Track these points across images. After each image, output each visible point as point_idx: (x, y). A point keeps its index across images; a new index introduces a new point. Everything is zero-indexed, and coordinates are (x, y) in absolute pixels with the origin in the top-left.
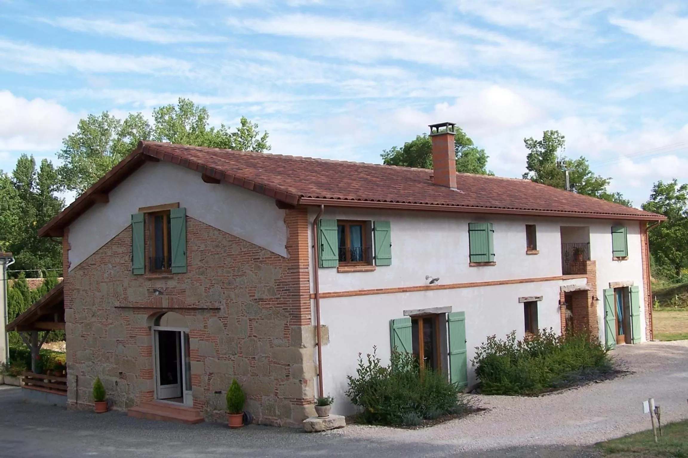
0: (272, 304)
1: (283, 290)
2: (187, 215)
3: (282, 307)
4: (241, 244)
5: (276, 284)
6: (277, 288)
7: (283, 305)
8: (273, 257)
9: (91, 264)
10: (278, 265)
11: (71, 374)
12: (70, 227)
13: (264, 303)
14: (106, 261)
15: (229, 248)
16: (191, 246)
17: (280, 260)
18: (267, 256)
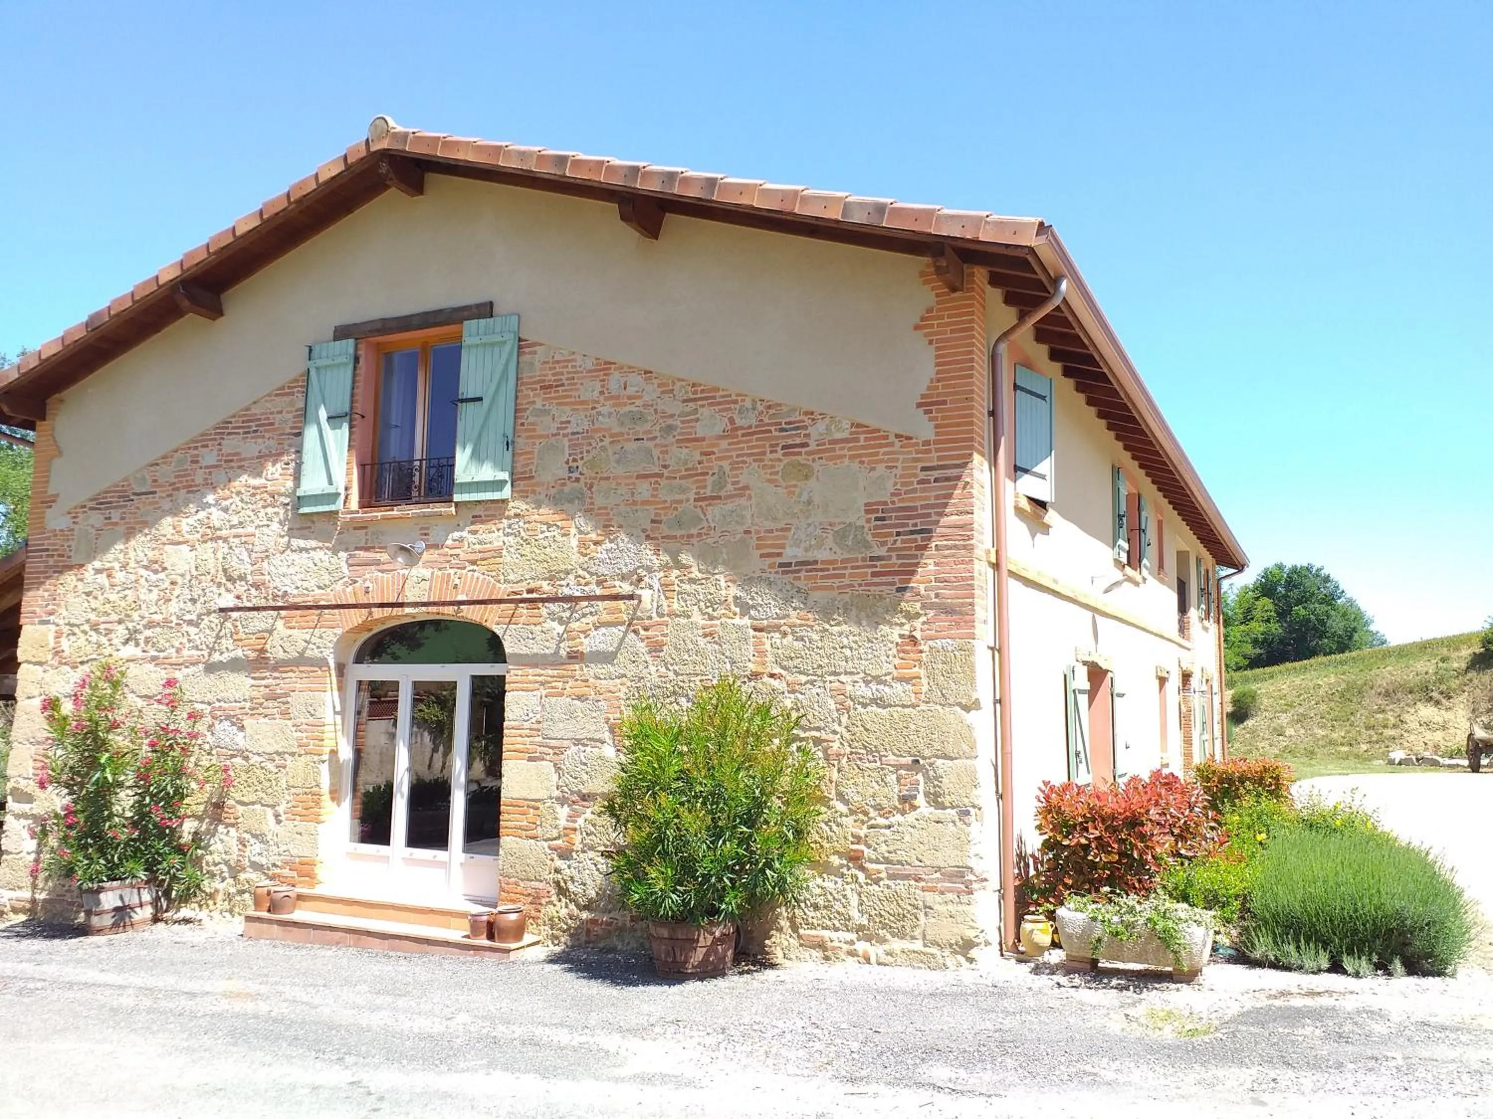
0: (851, 575)
1: (898, 534)
2: (523, 336)
3: (893, 584)
4: (732, 406)
5: (873, 516)
6: (876, 527)
7: (897, 578)
8: (862, 437)
9: (135, 494)
10: (881, 461)
11: (18, 816)
12: (65, 393)
13: (820, 574)
14: (197, 482)
15: (683, 422)
16: (533, 424)
17: (892, 444)
18: (838, 436)
